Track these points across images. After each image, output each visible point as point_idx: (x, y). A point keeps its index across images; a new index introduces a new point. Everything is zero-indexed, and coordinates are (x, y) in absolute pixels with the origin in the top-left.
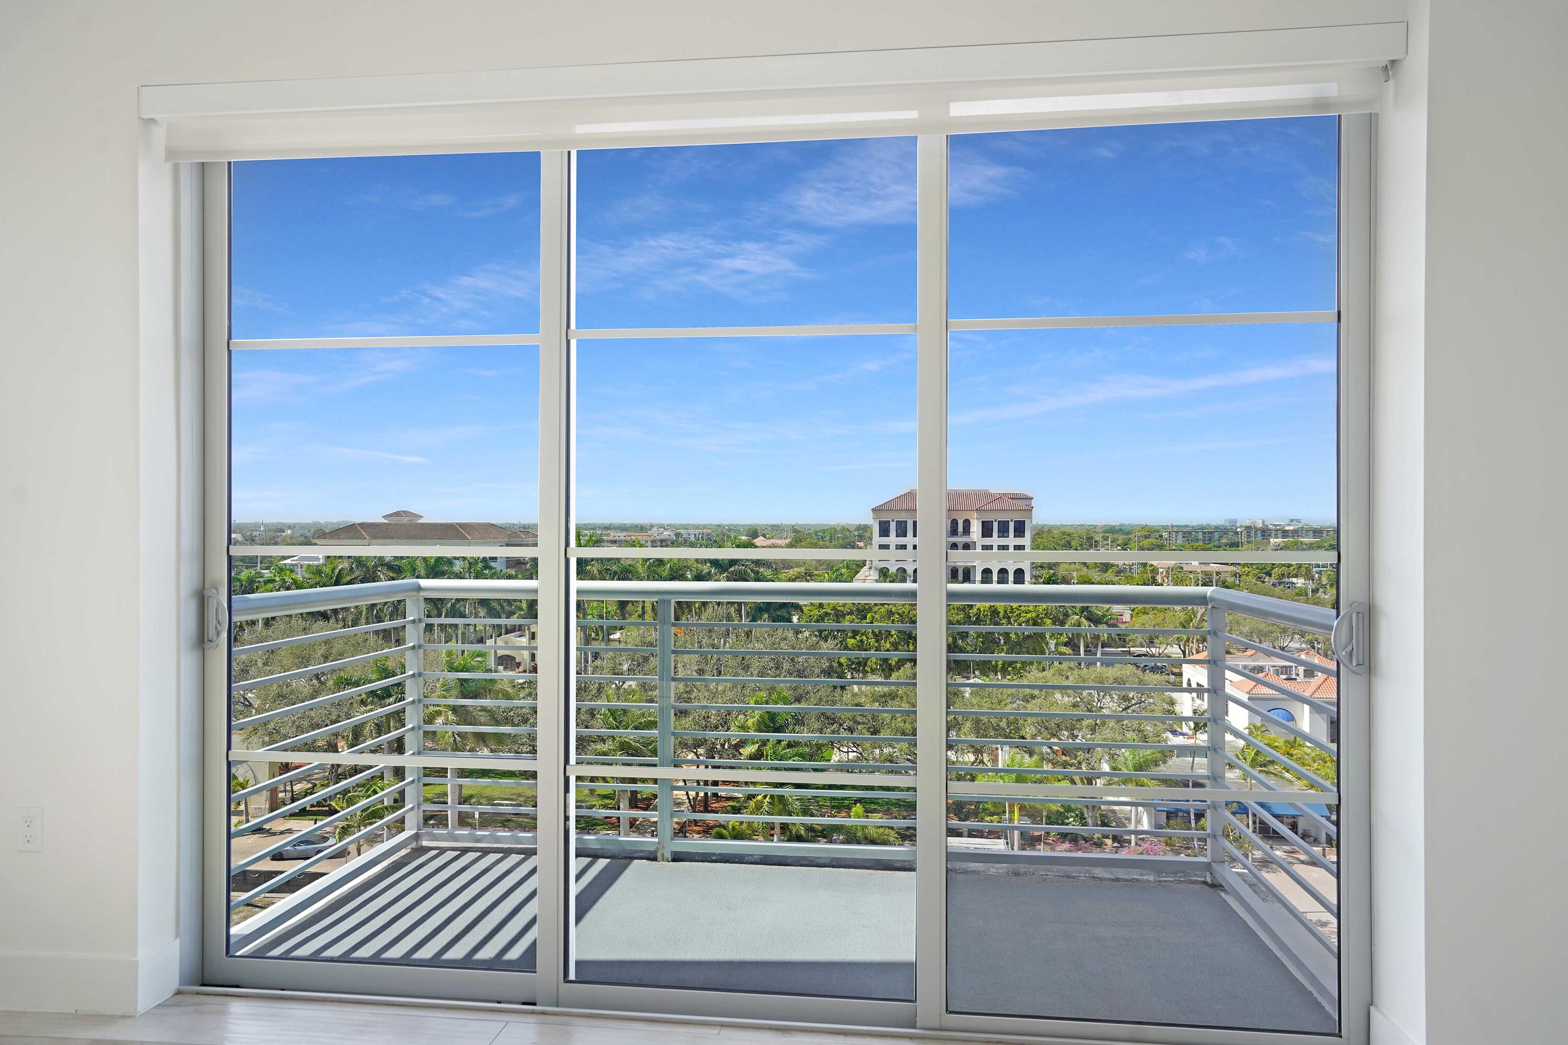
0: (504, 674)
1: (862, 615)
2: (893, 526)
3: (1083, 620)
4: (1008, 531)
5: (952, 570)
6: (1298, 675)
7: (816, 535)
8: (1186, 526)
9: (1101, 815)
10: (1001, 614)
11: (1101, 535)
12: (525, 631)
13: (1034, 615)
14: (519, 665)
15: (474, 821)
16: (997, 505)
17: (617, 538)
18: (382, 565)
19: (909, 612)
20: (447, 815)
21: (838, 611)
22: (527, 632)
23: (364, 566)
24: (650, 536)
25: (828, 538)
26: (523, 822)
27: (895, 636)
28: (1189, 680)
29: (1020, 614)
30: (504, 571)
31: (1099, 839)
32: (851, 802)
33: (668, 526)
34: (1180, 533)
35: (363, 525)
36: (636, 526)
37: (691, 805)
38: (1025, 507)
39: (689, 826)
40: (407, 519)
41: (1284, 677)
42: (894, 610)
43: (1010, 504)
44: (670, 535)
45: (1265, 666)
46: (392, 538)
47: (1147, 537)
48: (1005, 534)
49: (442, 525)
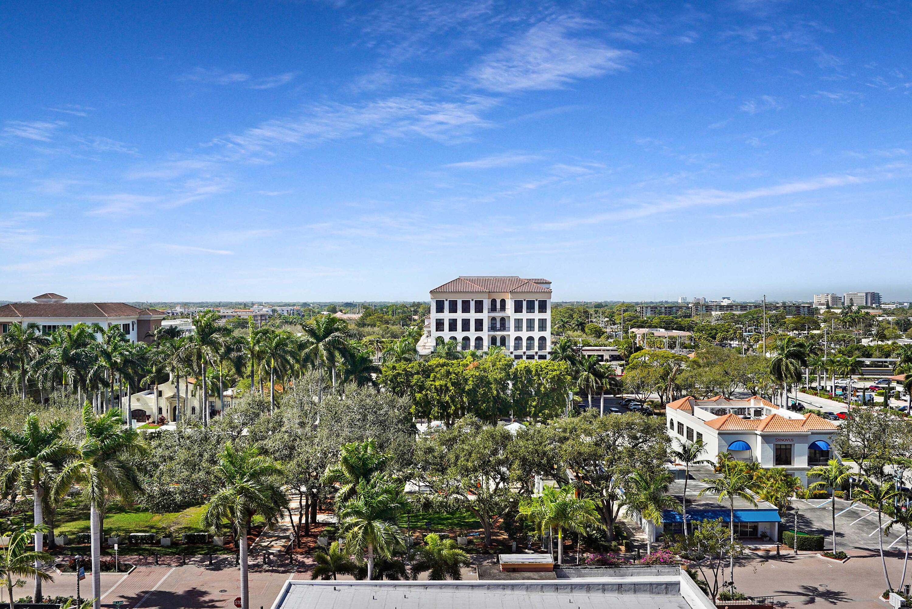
0: (137, 426)
1: (426, 375)
2: (447, 304)
3: (591, 375)
4: (534, 308)
5: (492, 338)
6: (750, 414)
7: (382, 310)
8: (652, 303)
9: (616, 527)
10: (534, 373)
11: (593, 309)
12: (153, 389)
13: (558, 372)
14: (149, 417)
15: (114, 551)
16: (525, 288)
17: (225, 314)
18: (32, 339)
19: (463, 372)
20: (90, 546)
21: (408, 372)
22: (155, 391)
23: (18, 340)
24: (252, 312)
25: (390, 313)
26: (155, 550)
27: (452, 391)
28: (672, 420)
29: (548, 372)
30: (136, 343)
31: (615, 546)
32: (423, 524)
33: (265, 303)
34: (649, 308)
35: (16, 305)
36: (240, 304)
37: (295, 532)
38: (546, 290)
39: (294, 549)
40: (54, 300)
41: (742, 416)
42: (451, 370)
43: (534, 287)
44: (268, 311)
45: (726, 408)
46: (41, 316)
47: (625, 311)
48: (532, 311)
49: (83, 305)
